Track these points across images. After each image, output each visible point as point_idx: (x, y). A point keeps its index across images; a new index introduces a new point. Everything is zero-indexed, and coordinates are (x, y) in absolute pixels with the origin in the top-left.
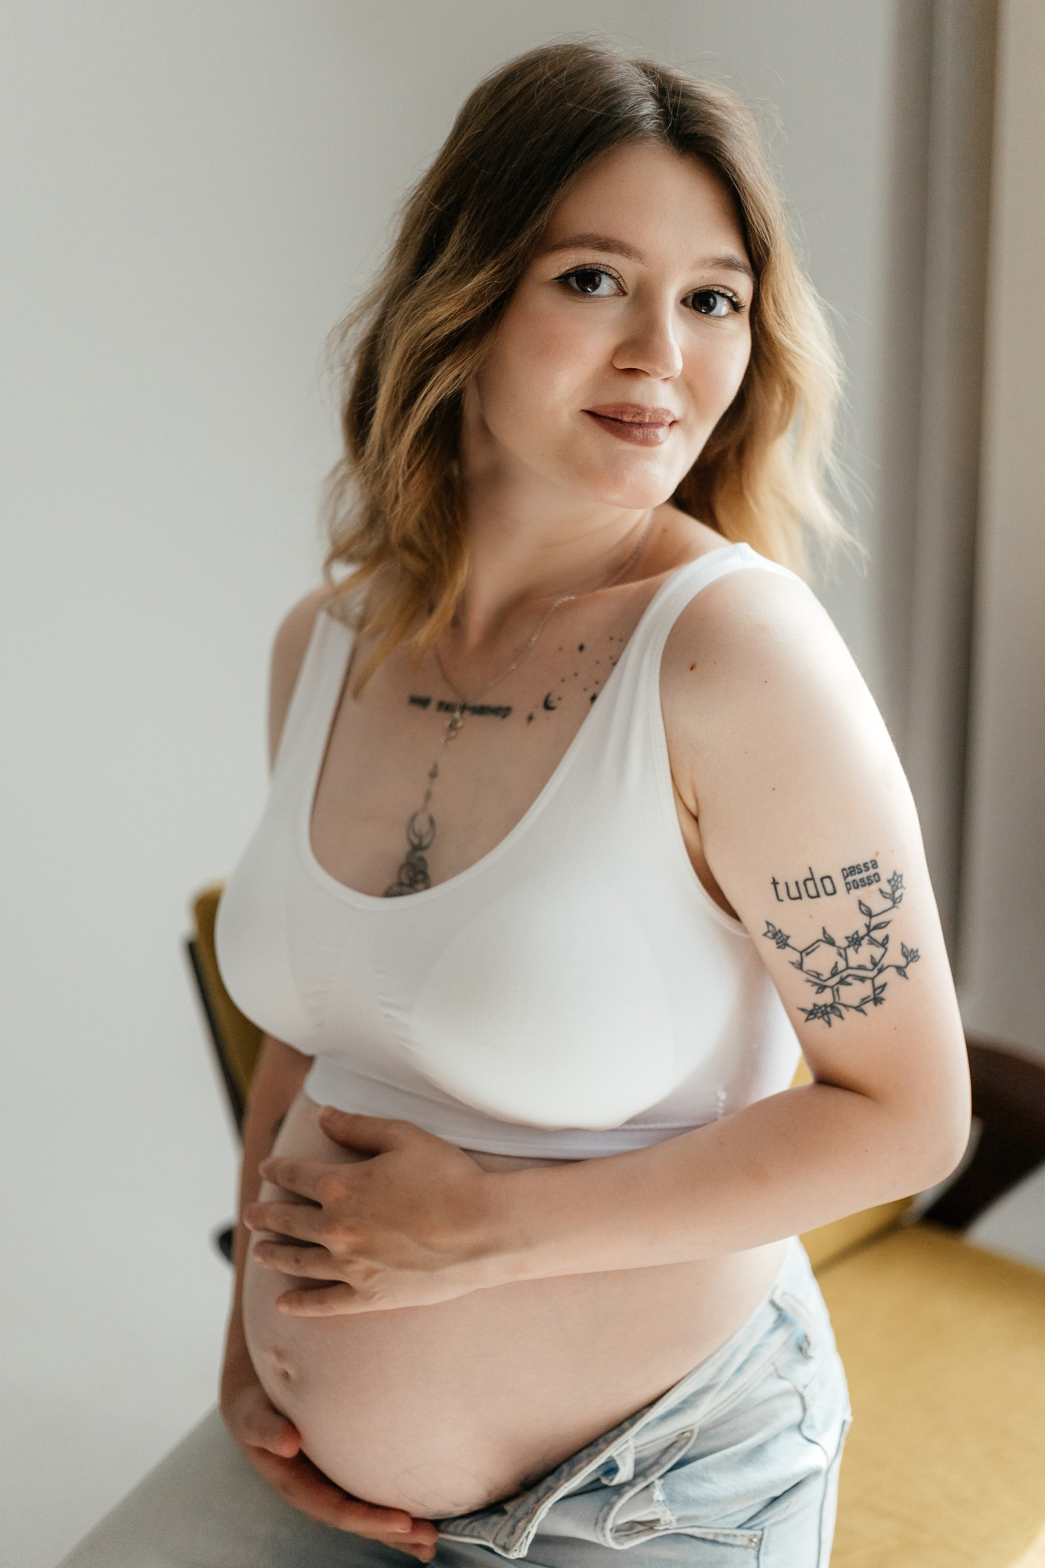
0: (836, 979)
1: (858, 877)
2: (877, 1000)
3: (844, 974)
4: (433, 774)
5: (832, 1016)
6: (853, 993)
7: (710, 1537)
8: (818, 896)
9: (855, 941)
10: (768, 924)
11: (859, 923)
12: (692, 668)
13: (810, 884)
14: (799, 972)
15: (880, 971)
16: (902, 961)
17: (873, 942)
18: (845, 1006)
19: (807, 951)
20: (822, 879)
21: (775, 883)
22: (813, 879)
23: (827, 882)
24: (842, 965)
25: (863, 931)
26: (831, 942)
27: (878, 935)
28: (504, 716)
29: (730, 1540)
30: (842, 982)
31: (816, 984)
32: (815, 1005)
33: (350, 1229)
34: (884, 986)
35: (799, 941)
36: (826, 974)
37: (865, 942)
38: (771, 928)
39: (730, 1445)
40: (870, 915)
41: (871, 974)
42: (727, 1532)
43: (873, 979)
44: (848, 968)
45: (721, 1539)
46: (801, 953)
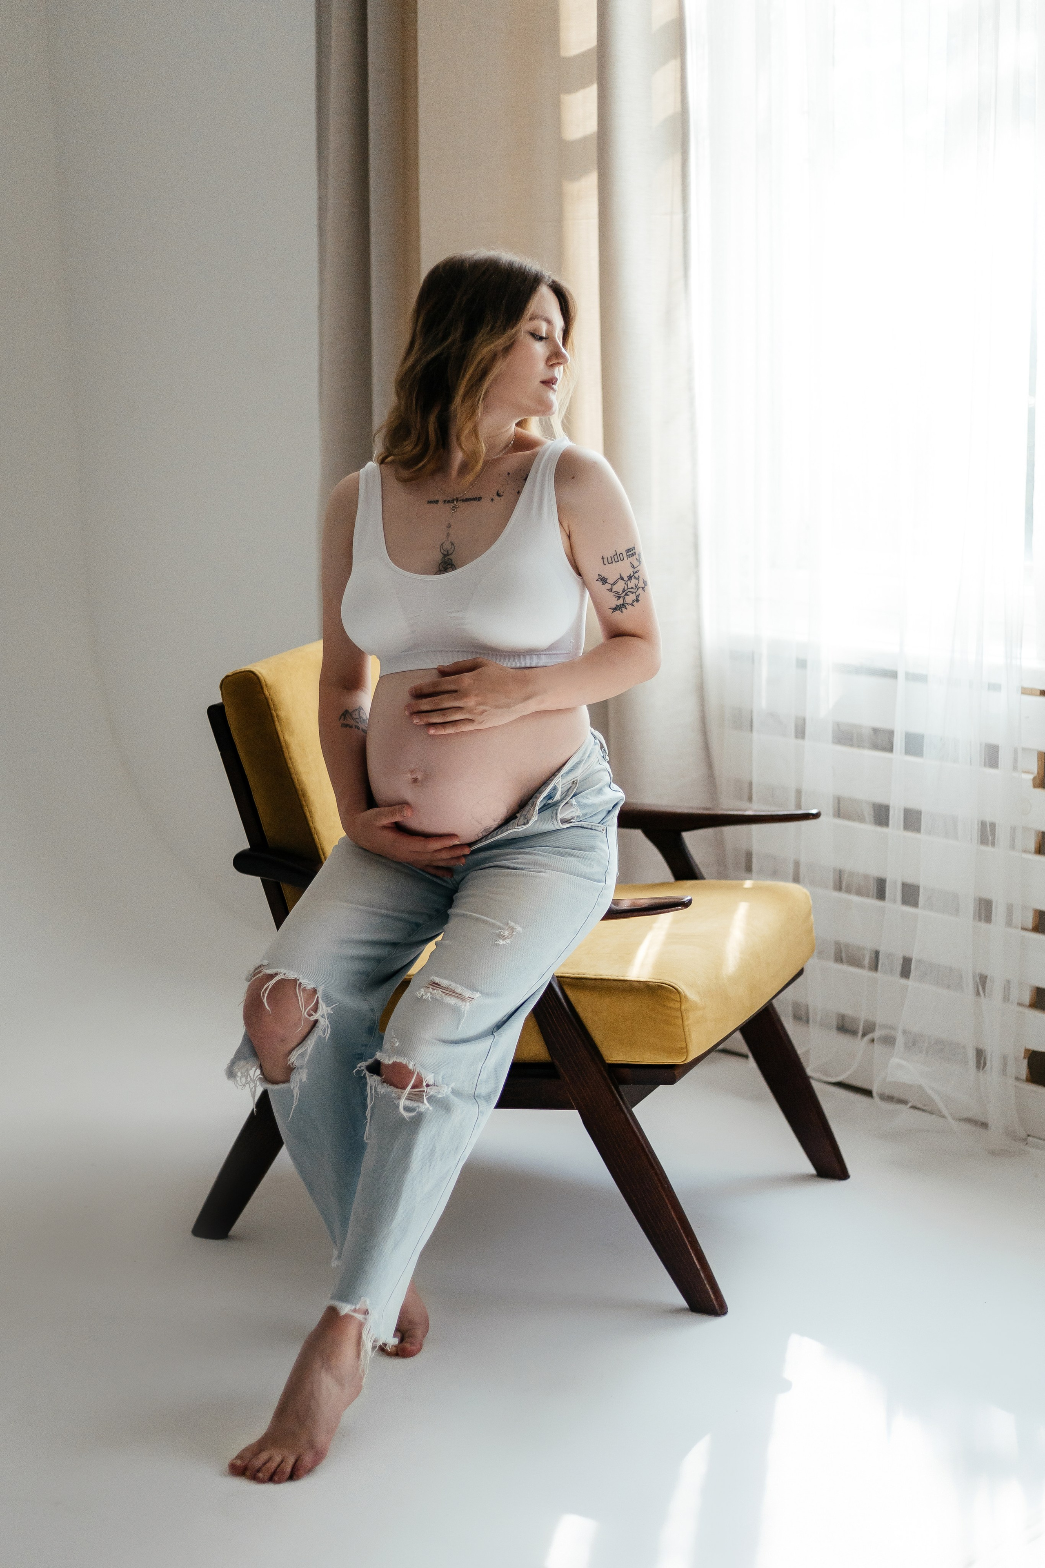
0: (624, 593)
1: (630, 553)
2: (637, 601)
3: (627, 591)
4: (449, 526)
5: (623, 609)
6: (630, 598)
7: (589, 827)
8: (618, 561)
9: (630, 578)
10: (599, 575)
11: (630, 571)
12: (573, 478)
13: (616, 557)
14: (611, 592)
15: (638, 589)
16: (643, 586)
17: (635, 578)
18: (627, 604)
19: (614, 584)
20: (619, 554)
21: (603, 558)
22: (616, 555)
23: (621, 555)
24: (626, 588)
25: (632, 574)
26: (622, 578)
27: (636, 575)
28: (479, 500)
29: (597, 828)
30: (626, 594)
31: (617, 596)
32: (616, 605)
33: (476, 695)
34: (639, 595)
35: (611, 580)
36: (621, 592)
37: (633, 578)
38: (600, 576)
39: (590, 788)
40: (634, 568)
41: (635, 591)
42: (595, 824)
43: (635, 592)
44: (628, 589)
45: (593, 828)
46: (612, 585)
